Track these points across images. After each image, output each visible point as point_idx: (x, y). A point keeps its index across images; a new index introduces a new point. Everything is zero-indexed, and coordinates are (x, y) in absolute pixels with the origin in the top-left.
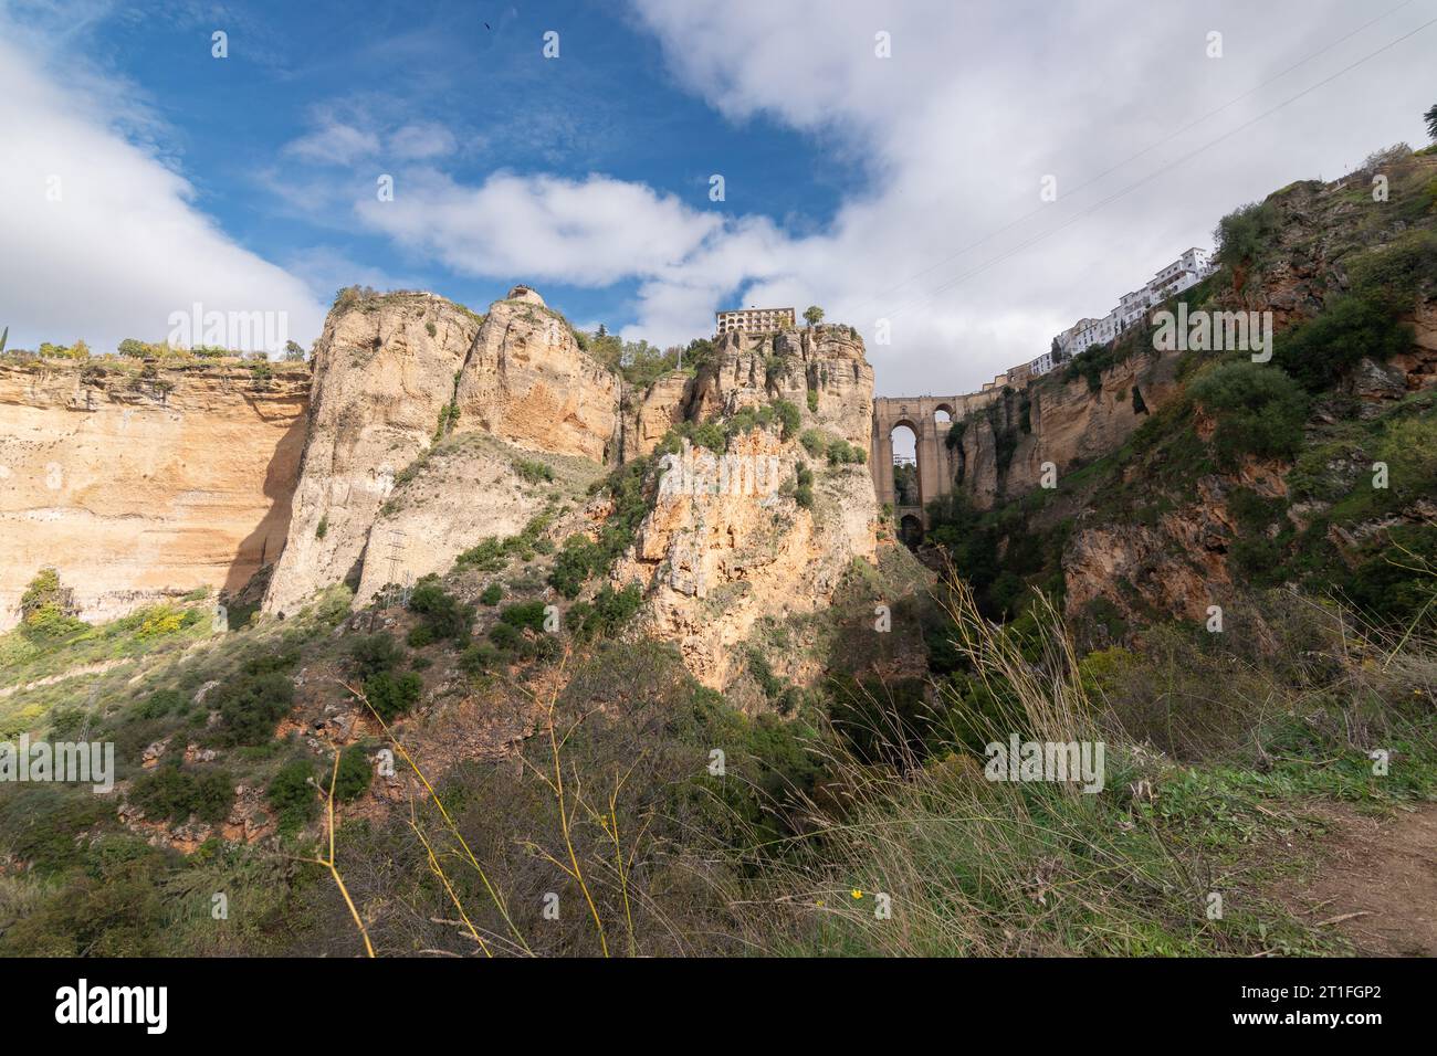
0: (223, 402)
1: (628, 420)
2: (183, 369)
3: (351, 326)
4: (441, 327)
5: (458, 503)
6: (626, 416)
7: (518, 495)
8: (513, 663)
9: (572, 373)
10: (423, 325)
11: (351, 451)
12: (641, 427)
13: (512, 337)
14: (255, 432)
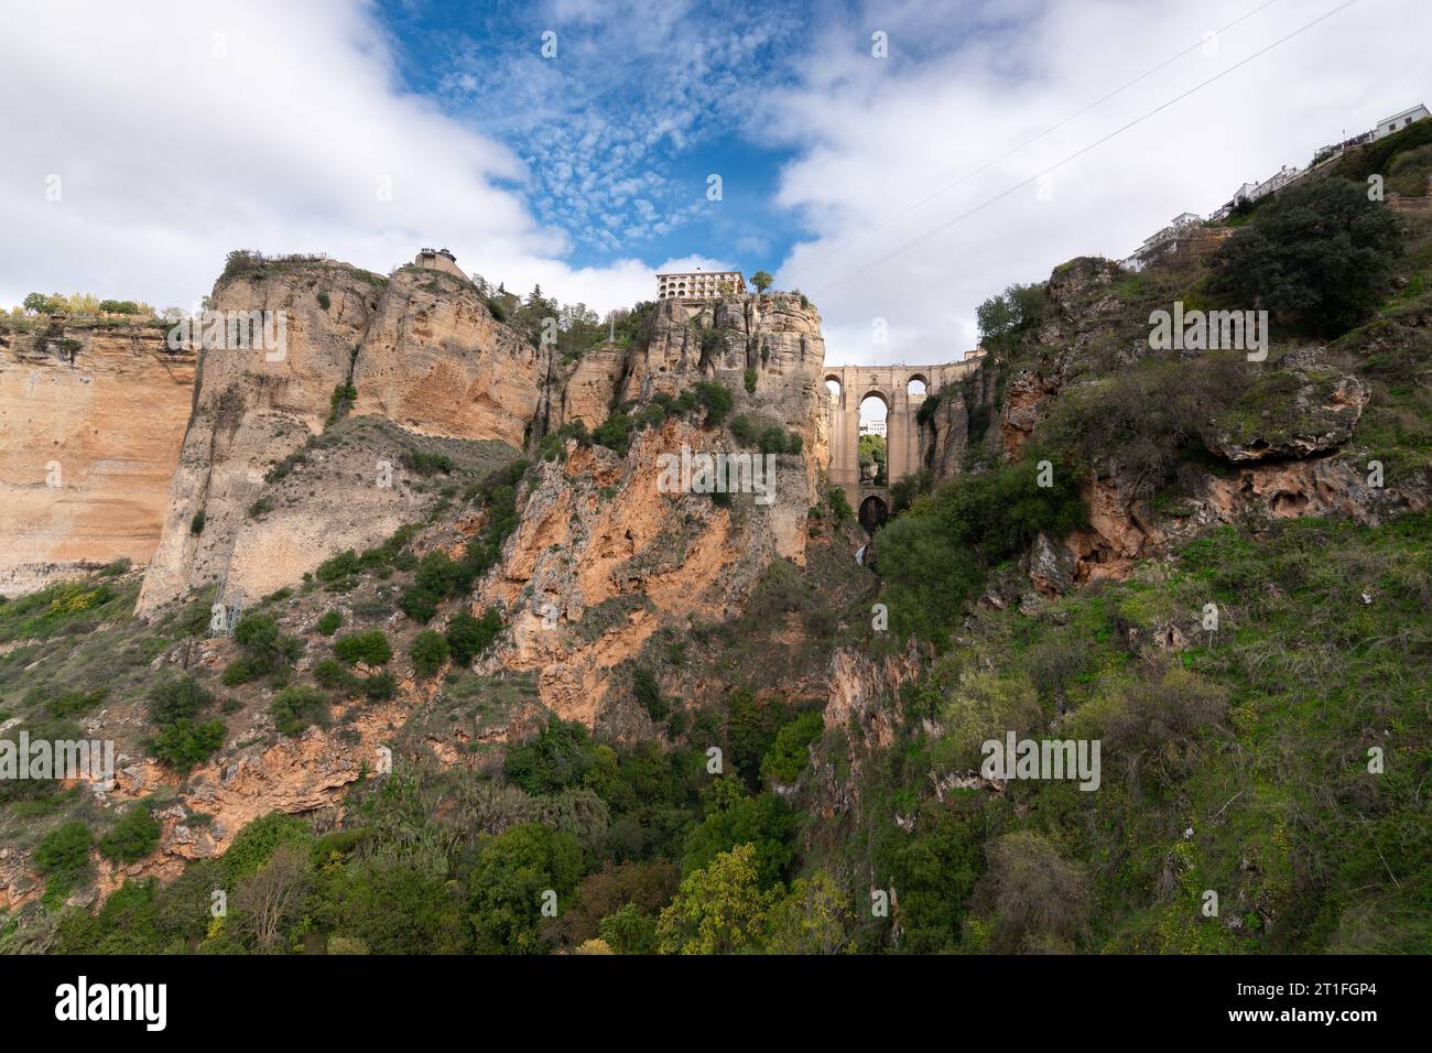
0: (134, 364)
1: (554, 396)
2: (91, 328)
3: (236, 296)
4: (336, 298)
5: (336, 500)
6: (552, 392)
7: (407, 491)
8: (337, 703)
9: (484, 348)
10: (313, 297)
11: (231, 438)
12: (567, 404)
13: (413, 310)
14: (171, 397)
